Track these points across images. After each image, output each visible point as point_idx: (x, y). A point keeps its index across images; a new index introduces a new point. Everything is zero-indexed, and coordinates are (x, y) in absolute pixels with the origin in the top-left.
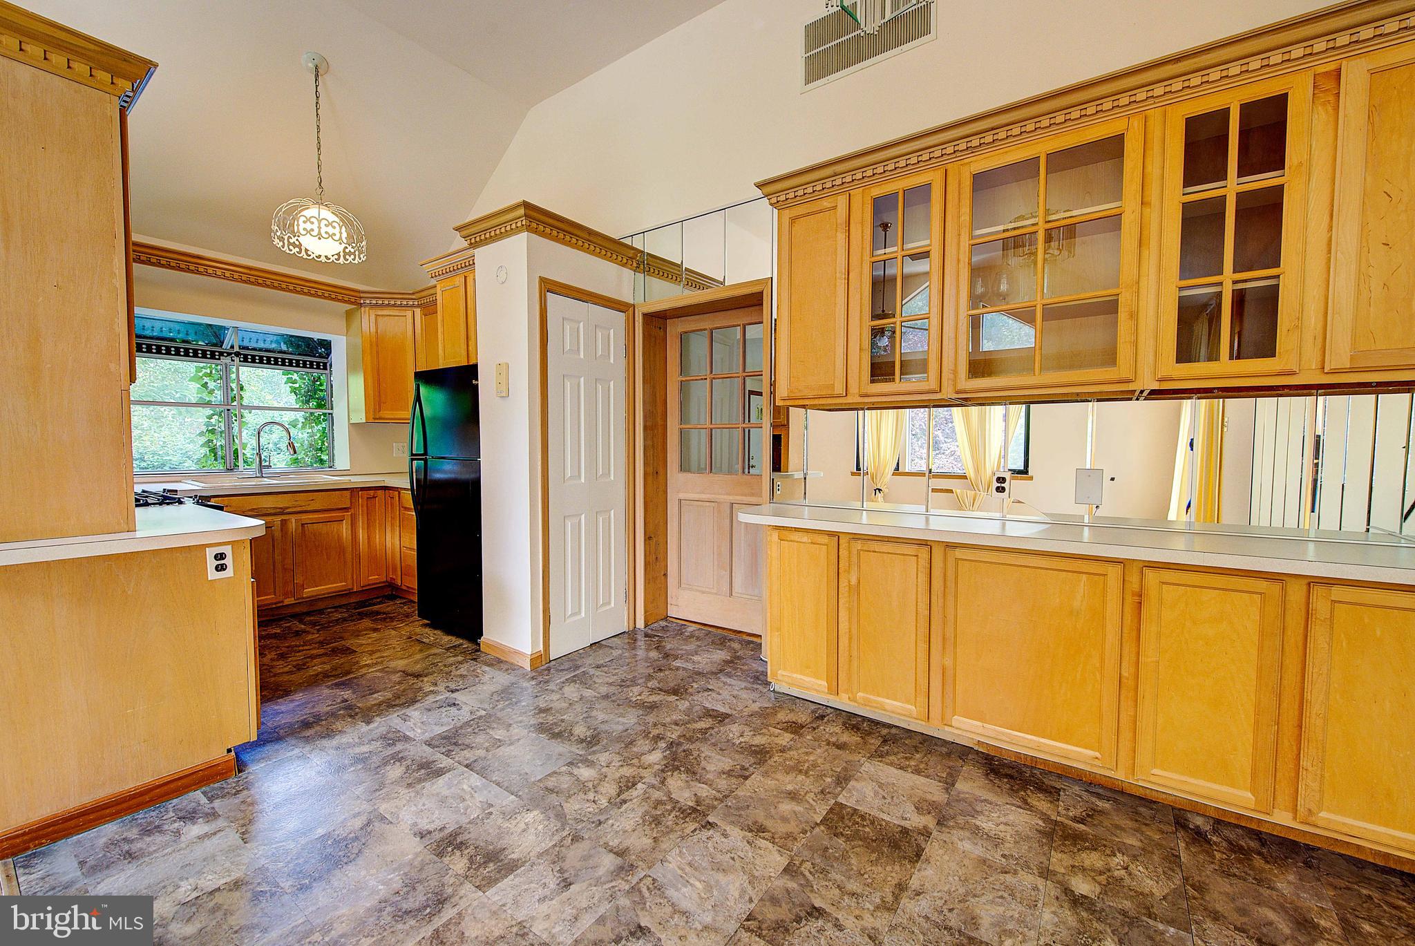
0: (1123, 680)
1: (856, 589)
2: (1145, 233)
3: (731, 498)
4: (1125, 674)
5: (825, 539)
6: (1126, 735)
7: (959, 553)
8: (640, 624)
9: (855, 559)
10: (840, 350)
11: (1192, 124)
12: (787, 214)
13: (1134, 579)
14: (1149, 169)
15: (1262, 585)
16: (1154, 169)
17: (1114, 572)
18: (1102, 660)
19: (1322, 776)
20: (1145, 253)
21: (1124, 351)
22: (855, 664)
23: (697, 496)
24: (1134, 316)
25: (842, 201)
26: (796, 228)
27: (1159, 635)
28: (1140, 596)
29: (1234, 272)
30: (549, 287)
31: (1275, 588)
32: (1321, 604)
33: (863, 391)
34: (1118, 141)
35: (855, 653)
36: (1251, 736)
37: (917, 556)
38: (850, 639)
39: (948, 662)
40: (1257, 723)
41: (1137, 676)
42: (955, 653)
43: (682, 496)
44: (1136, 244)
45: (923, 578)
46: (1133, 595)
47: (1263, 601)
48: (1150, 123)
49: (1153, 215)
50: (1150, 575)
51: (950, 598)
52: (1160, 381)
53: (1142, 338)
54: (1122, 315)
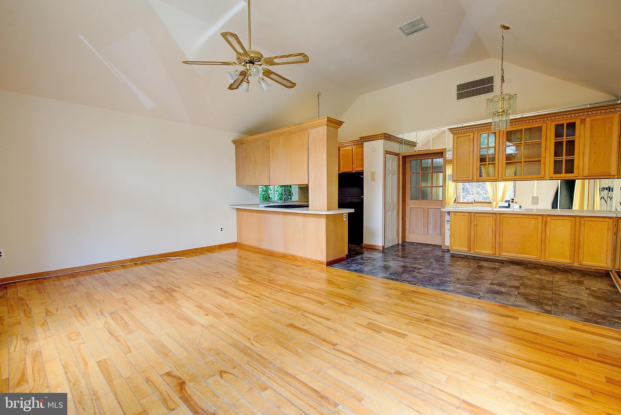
0: (542, 240)
1: (476, 226)
2: (547, 147)
3: (428, 207)
4: (543, 239)
5: (467, 214)
6: (543, 252)
7: (503, 216)
8: (400, 243)
9: (476, 218)
10: (471, 169)
11: (556, 126)
12: (456, 136)
13: (544, 219)
14: (547, 134)
15: (571, 218)
16: (548, 134)
17: (540, 218)
18: (538, 236)
19: (583, 255)
20: (547, 151)
21: (542, 171)
22: (476, 243)
23: (416, 207)
24: (544, 164)
25: (472, 135)
26: (459, 139)
27: (550, 230)
28: (546, 222)
29: (565, 156)
30: (387, 152)
31: (573, 219)
32: (582, 222)
33: (477, 179)
34: (540, 128)
35: (476, 241)
36: (569, 249)
37: (493, 217)
38: (474, 238)
39: (501, 240)
40: (570, 246)
41: (545, 240)
42: (502, 238)
43: (411, 207)
44: (545, 149)
45: (494, 222)
46: (545, 222)
47: (571, 221)
48: (548, 124)
49: (548, 143)
50: (548, 218)
51: (501, 226)
52: (550, 178)
53: (546, 169)
54: (542, 164)
